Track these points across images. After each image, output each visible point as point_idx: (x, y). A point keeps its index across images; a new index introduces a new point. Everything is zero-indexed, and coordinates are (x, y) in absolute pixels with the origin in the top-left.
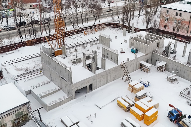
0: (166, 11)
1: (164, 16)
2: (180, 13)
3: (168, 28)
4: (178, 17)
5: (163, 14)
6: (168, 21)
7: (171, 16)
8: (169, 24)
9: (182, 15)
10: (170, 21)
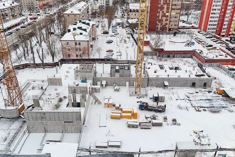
0: (66, 43)
1: (65, 48)
2: (79, 43)
3: (72, 56)
4: (78, 46)
5: (64, 46)
6: (70, 50)
7: (72, 47)
8: (72, 53)
9: (81, 44)
10: (72, 51)
